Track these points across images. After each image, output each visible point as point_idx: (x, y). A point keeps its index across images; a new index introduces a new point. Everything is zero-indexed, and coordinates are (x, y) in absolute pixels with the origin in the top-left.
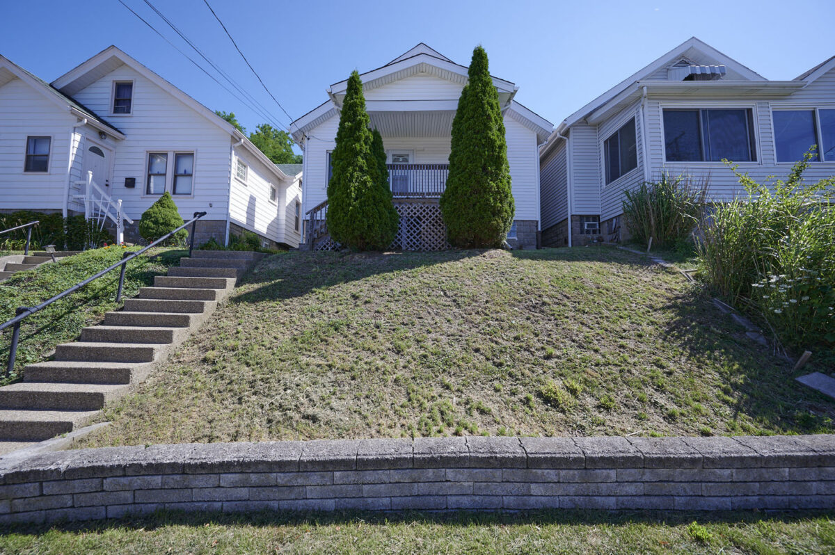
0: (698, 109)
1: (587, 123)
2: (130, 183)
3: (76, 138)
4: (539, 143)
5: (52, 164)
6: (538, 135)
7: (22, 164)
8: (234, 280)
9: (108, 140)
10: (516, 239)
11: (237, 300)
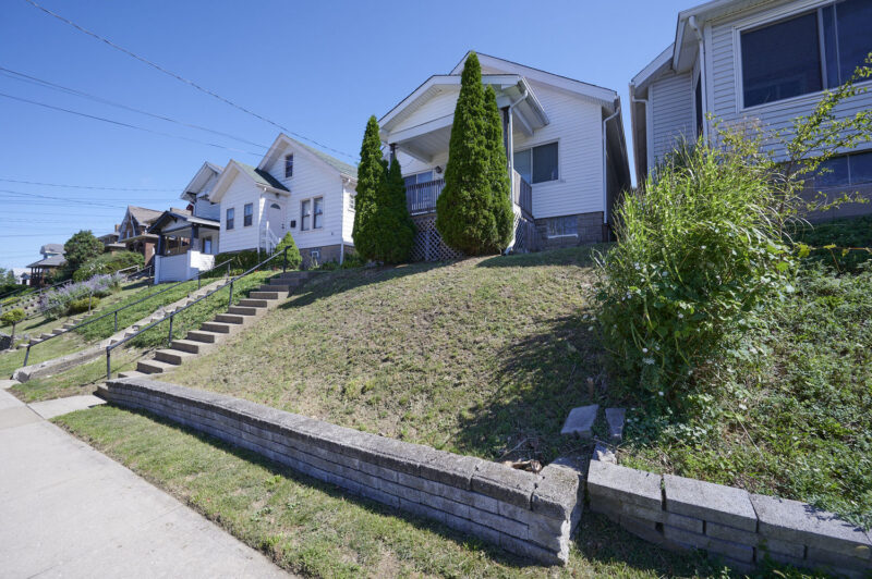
0: (816, 9)
1: (675, 72)
2: (293, 224)
3: (263, 201)
4: (604, 117)
5: (254, 223)
6: (603, 108)
7: (243, 222)
8: (287, 293)
9: (281, 198)
10: (576, 235)
11: (285, 306)
